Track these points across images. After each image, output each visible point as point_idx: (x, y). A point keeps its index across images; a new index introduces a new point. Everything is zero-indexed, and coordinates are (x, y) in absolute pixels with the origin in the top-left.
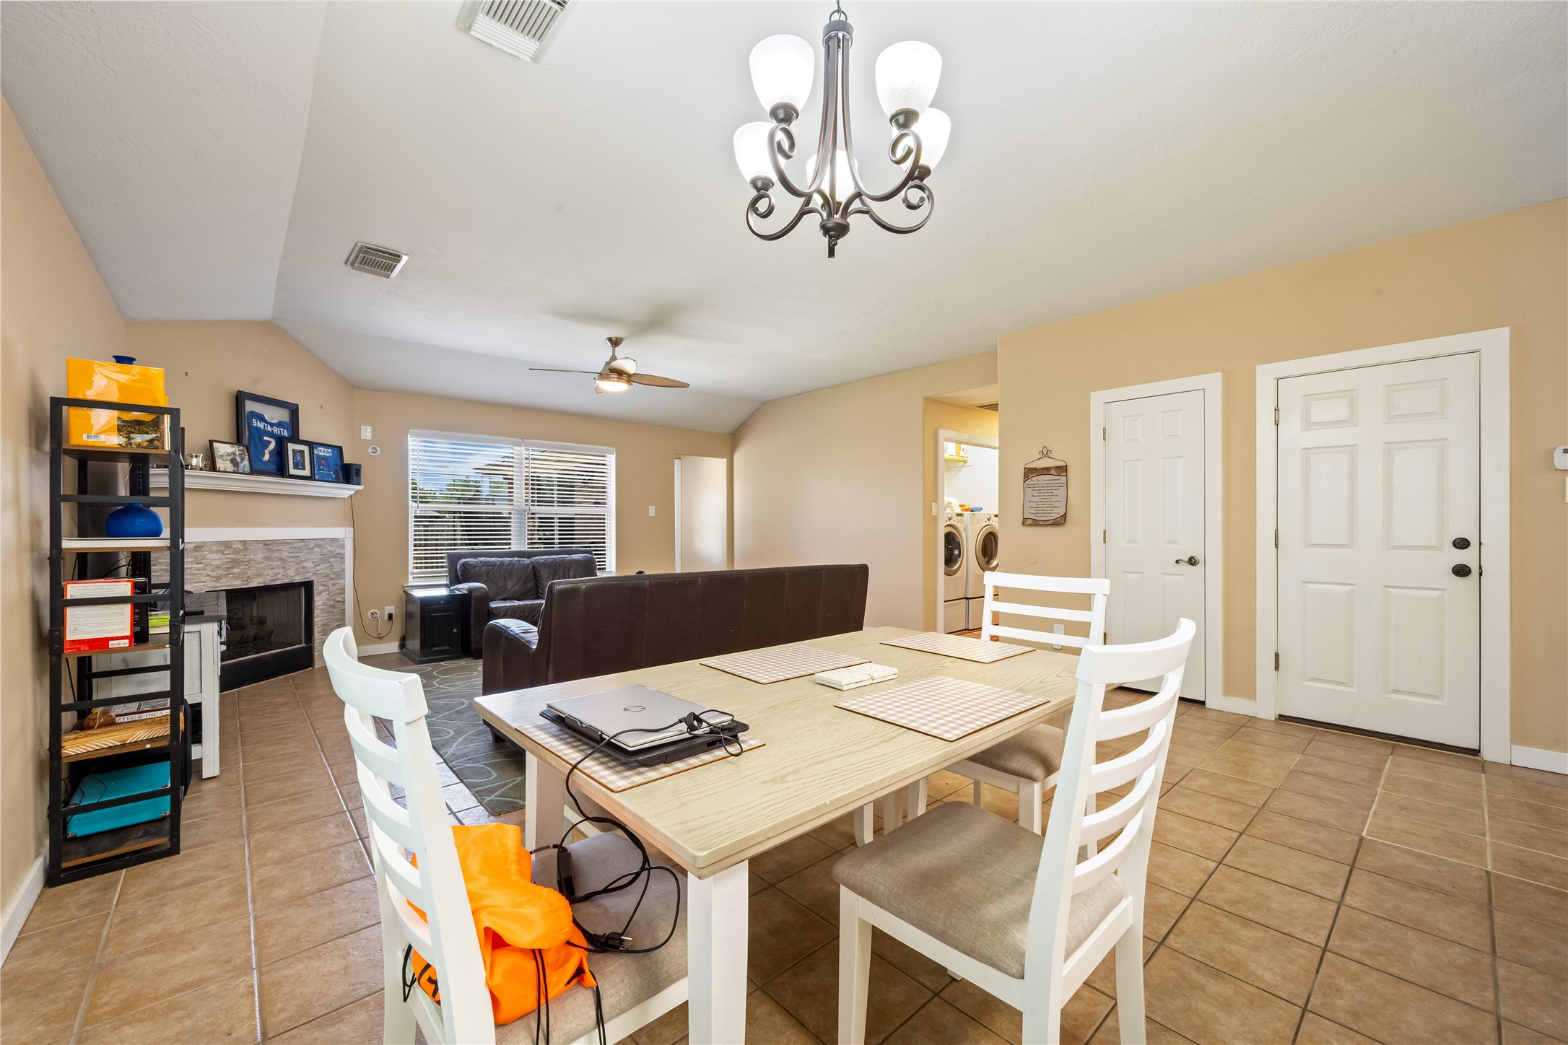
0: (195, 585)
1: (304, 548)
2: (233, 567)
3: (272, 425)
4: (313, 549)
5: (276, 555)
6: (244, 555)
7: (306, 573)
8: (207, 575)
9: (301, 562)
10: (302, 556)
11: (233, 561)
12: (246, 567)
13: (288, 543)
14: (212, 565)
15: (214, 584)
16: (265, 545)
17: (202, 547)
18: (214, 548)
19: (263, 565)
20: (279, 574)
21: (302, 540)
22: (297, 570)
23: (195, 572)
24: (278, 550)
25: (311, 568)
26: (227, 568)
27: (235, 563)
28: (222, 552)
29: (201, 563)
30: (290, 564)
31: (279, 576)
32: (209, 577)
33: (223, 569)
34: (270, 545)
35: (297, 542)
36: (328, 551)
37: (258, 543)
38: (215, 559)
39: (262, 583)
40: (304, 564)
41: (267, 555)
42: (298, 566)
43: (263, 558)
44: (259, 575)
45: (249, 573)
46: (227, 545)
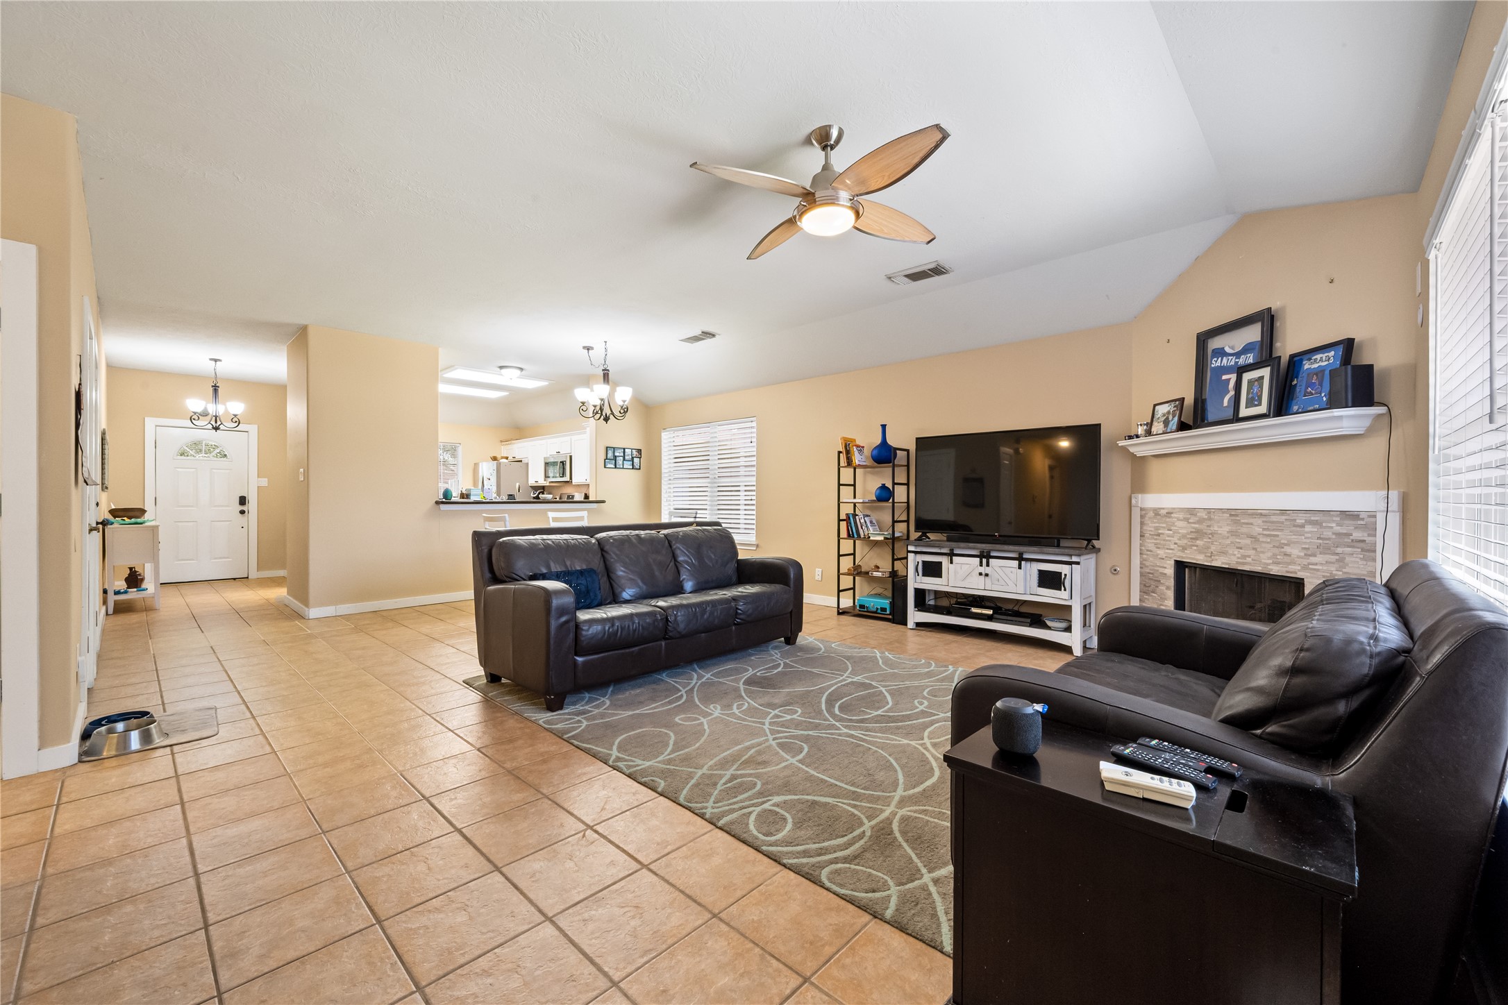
0: (1167, 551)
1: (1288, 523)
2: (1196, 539)
3: (1238, 355)
4: (1303, 526)
5: (1244, 530)
6: (1208, 526)
7: (1289, 564)
8: (1175, 544)
9: (1281, 546)
10: (1284, 536)
11: (1198, 531)
12: (1209, 540)
13: (1261, 514)
14: (1179, 533)
15: (1180, 554)
16: (1231, 515)
17: (1172, 513)
18: (1181, 516)
19: (1228, 542)
20: (1249, 556)
21: (1283, 512)
22: (1275, 555)
23: (1167, 538)
24: (1247, 524)
25: (1299, 557)
26: (1191, 538)
27: (1199, 534)
28: (1186, 520)
29: (1171, 530)
30: (1263, 545)
31: (1249, 560)
32: (1176, 546)
33: (1188, 538)
34: (1237, 515)
35: (1274, 514)
36: (1334, 534)
37: (1223, 513)
38: (1182, 527)
39: (1226, 564)
40: (1287, 549)
41: (1234, 528)
42: (1276, 551)
43: (1228, 532)
44: (1224, 553)
45: (1213, 548)
46: (1192, 511)
